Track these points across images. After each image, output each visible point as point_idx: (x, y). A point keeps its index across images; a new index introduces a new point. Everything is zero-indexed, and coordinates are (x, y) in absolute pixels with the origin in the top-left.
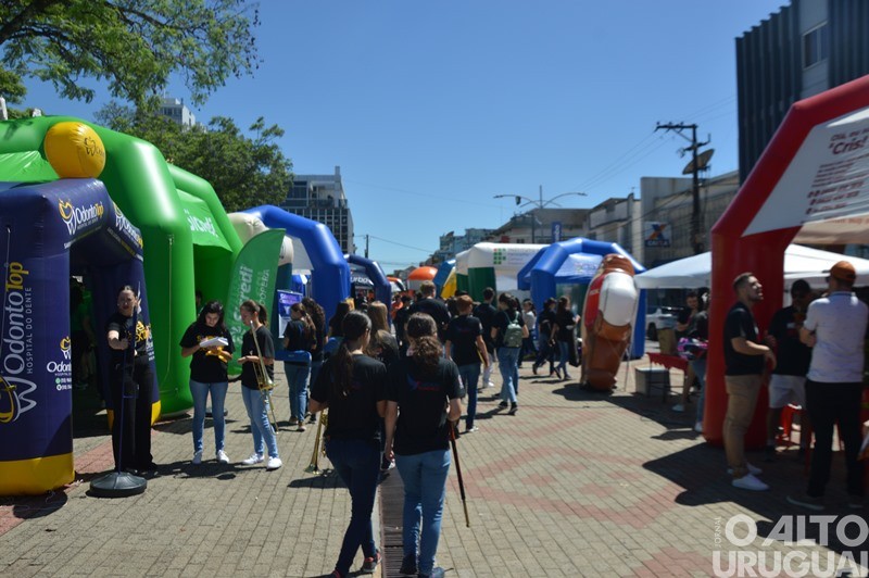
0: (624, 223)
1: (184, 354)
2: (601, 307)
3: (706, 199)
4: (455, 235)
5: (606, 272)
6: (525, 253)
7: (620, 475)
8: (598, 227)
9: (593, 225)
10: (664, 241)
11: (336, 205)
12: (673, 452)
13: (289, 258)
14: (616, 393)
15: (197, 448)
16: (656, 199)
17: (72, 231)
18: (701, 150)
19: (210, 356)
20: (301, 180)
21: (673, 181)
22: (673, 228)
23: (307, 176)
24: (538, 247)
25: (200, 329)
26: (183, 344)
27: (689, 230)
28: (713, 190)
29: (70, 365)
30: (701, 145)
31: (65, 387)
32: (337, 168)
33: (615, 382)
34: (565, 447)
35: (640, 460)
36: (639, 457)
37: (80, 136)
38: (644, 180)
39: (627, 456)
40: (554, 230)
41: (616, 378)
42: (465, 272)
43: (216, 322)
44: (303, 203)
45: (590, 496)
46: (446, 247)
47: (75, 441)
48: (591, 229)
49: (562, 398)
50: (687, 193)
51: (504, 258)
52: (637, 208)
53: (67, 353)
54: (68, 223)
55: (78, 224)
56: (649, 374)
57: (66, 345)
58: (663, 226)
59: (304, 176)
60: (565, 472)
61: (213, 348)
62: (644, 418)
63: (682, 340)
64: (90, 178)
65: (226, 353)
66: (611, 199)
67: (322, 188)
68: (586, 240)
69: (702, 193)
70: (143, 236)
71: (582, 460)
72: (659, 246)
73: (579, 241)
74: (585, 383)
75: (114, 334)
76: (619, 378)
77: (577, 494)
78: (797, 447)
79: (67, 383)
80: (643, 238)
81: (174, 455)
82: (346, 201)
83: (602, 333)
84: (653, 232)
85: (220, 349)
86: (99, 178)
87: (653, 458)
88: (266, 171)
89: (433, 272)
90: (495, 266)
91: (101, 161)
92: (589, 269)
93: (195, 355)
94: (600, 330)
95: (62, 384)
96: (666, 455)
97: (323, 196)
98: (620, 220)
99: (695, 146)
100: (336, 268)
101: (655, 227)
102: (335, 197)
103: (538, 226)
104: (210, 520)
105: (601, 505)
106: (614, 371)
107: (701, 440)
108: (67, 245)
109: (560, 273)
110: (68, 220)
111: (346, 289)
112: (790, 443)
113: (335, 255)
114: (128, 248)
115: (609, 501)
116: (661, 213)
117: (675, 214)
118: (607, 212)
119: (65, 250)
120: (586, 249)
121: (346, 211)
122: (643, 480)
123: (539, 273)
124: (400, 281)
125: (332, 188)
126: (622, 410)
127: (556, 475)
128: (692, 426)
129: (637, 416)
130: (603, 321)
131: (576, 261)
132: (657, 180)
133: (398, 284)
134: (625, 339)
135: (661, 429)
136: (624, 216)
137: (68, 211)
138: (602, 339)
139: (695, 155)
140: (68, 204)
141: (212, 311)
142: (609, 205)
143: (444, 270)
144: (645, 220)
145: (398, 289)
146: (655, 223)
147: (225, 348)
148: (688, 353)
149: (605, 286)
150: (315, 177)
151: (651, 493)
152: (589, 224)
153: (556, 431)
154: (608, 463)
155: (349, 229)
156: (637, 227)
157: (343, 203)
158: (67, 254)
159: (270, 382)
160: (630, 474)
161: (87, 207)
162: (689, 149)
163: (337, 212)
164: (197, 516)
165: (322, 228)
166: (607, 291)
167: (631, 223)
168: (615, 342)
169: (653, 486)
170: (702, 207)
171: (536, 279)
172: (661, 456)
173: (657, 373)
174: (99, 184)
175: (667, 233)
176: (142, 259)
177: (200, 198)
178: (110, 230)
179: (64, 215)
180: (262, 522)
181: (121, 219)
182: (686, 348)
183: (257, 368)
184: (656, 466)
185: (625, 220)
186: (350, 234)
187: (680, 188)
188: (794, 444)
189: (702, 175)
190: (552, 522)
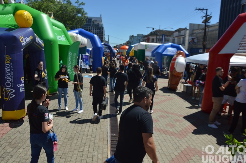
0: (183, 36)
1: (56, 80)
2: (175, 67)
3: (208, 31)
4: (134, 36)
5: (177, 56)
6: (154, 46)
7: (177, 120)
8: (176, 37)
9: (174, 36)
10: (194, 43)
11: (100, 26)
12: (192, 113)
13: (86, 45)
14: (178, 91)
15: (59, 106)
16: (193, 30)
17: (23, 46)
18: (208, 17)
19: (63, 81)
20: (90, 18)
21: (199, 25)
22: (197, 39)
23: (92, 17)
24: (158, 44)
25: (60, 73)
26: (55, 77)
27: (202, 41)
28: (210, 29)
29: (24, 84)
30: (208, 15)
31: (23, 91)
32: (101, 15)
33: (177, 88)
34: (162, 109)
35: (183, 116)
36: (183, 114)
37: (25, 15)
38: (190, 24)
39: (179, 114)
40: (163, 37)
41: (178, 87)
42: (137, 50)
43: (65, 71)
44: (90, 25)
45: (169, 127)
46: (131, 39)
47: (26, 101)
48: (173, 37)
49: (162, 92)
50: (202, 29)
51: (148, 47)
52: (188, 32)
53: (23, 81)
54: (22, 43)
55: (25, 43)
56: (187, 86)
57: (23, 79)
58: (195, 38)
59: (91, 17)
60: (162, 118)
61: (64, 78)
62: (185, 101)
63: (197, 81)
64: (28, 27)
65: (68, 80)
66: (180, 29)
67: (96, 21)
68: (172, 44)
69: (207, 30)
70: (44, 43)
71: (167, 114)
72: (193, 44)
73: (170, 44)
74: (169, 87)
75: (36, 76)
76: (179, 87)
77: (165, 126)
78: (227, 114)
79: (23, 90)
80: (188, 42)
81: (53, 107)
82: (103, 25)
83: (175, 74)
84: (191, 40)
85: (66, 79)
86: (31, 27)
87: (186, 115)
88: (80, 15)
89: (127, 47)
90: (145, 49)
91: (31, 22)
92: (172, 52)
93: (59, 80)
94: (174, 73)
95: (22, 90)
96: (190, 114)
97: (96, 23)
98: (182, 36)
99: (207, 15)
100: (99, 48)
101: (192, 38)
102: (100, 24)
103: (158, 35)
104: (63, 130)
105: (171, 130)
106: (177, 85)
107: (200, 110)
108: (22, 50)
109: (164, 53)
110: (22, 42)
111: (102, 54)
112: (225, 112)
113: (99, 44)
114: (40, 47)
115: (174, 129)
116: (194, 34)
117: (199, 35)
118: (179, 33)
119: (21, 51)
120: (172, 46)
121: (103, 28)
122: (183, 123)
123: (158, 53)
124: (117, 49)
125: (99, 21)
126: (179, 97)
127: (159, 119)
128: (198, 105)
129: (183, 100)
130: (175, 71)
131: (169, 50)
132: (194, 24)
133: (117, 50)
134: (181, 76)
135: (190, 105)
136: (184, 34)
137: (22, 40)
138: (175, 76)
139: (206, 18)
140: (22, 37)
141: (64, 68)
142: (179, 30)
143: (130, 48)
144: (189, 36)
145: (117, 52)
146: (192, 37)
147: (67, 79)
148: (198, 84)
149: (177, 61)
150: (94, 18)
151: (185, 127)
152: (173, 36)
153: (160, 104)
154: (174, 116)
155: (103, 33)
156: (187, 38)
157: (102, 25)
158: (22, 52)
159: (81, 90)
160: (180, 120)
161: (28, 37)
162: (205, 16)
163: (100, 28)
164: (60, 128)
165: (96, 36)
166: (177, 62)
167: (185, 37)
168: (178, 77)
169: (186, 125)
170: (207, 33)
171: (157, 54)
172: (189, 114)
173: (190, 86)
174: (31, 29)
175: (196, 41)
176: (44, 50)
177: (61, 29)
178: (34, 43)
179: (21, 41)
180: (77, 131)
181: (38, 39)
182: (198, 83)
183: (78, 85)
184: (187, 118)
185: (184, 36)
186: (103, 35)
187: (200, 27)
188: (226, 113)
189: (208, 24)
190: (157, 136)
